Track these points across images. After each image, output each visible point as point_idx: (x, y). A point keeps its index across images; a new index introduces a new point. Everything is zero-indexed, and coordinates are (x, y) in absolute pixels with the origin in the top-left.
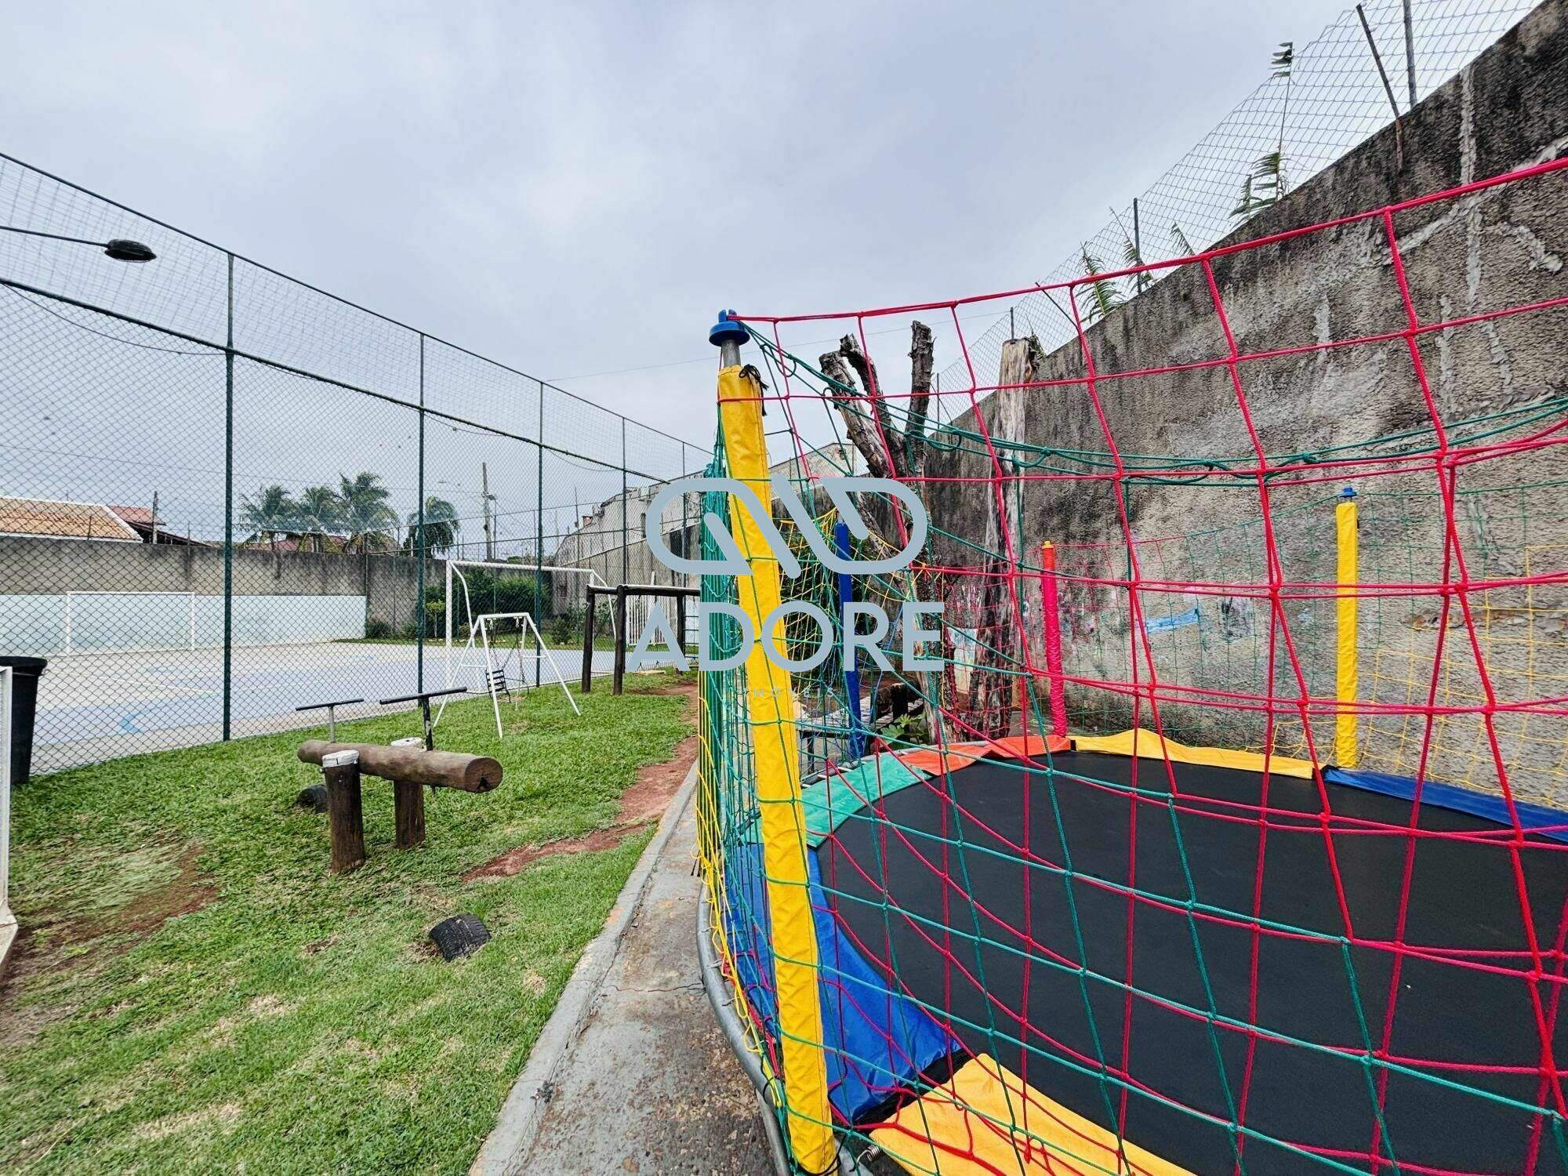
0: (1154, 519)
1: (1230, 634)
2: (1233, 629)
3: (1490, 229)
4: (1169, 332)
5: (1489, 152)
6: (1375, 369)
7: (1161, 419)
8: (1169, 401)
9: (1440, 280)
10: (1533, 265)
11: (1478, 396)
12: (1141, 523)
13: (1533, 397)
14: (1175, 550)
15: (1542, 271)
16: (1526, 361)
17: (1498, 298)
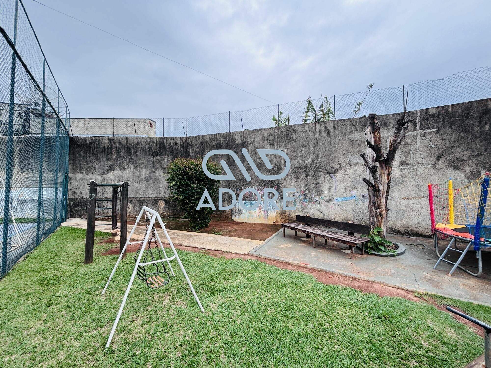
0: (341, 174)
1: (364, 201)
2: (365, 200)
3: (422, 137)
4: (349, 132)
5: (422, 125)
6: (399, 154)
7: (345, 151)
8: (347, 148)
9: (411, 142)
10: (430, 145)
11: (418, 163)
12: (337, 175)
13: (429, 165)
14: (348, 182)
15: (431, 147)
16: (428, 159)
17: (423, 149)
